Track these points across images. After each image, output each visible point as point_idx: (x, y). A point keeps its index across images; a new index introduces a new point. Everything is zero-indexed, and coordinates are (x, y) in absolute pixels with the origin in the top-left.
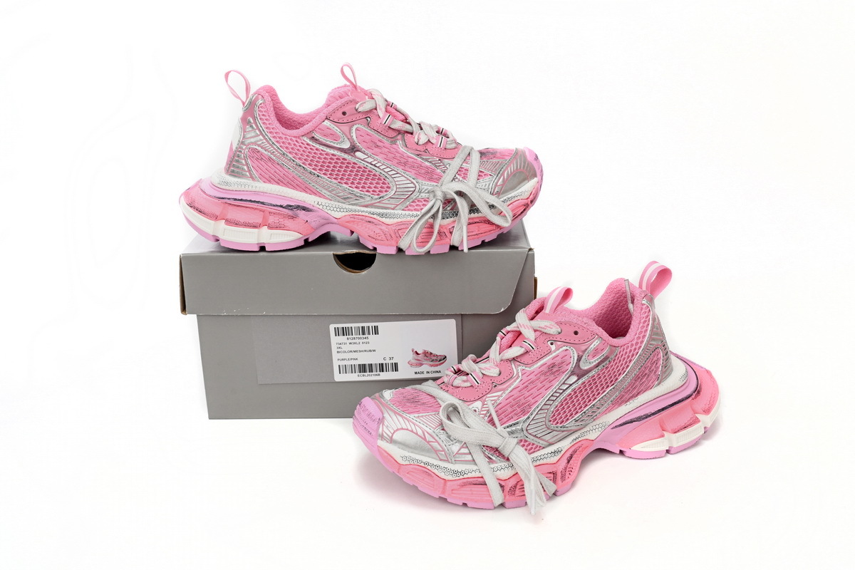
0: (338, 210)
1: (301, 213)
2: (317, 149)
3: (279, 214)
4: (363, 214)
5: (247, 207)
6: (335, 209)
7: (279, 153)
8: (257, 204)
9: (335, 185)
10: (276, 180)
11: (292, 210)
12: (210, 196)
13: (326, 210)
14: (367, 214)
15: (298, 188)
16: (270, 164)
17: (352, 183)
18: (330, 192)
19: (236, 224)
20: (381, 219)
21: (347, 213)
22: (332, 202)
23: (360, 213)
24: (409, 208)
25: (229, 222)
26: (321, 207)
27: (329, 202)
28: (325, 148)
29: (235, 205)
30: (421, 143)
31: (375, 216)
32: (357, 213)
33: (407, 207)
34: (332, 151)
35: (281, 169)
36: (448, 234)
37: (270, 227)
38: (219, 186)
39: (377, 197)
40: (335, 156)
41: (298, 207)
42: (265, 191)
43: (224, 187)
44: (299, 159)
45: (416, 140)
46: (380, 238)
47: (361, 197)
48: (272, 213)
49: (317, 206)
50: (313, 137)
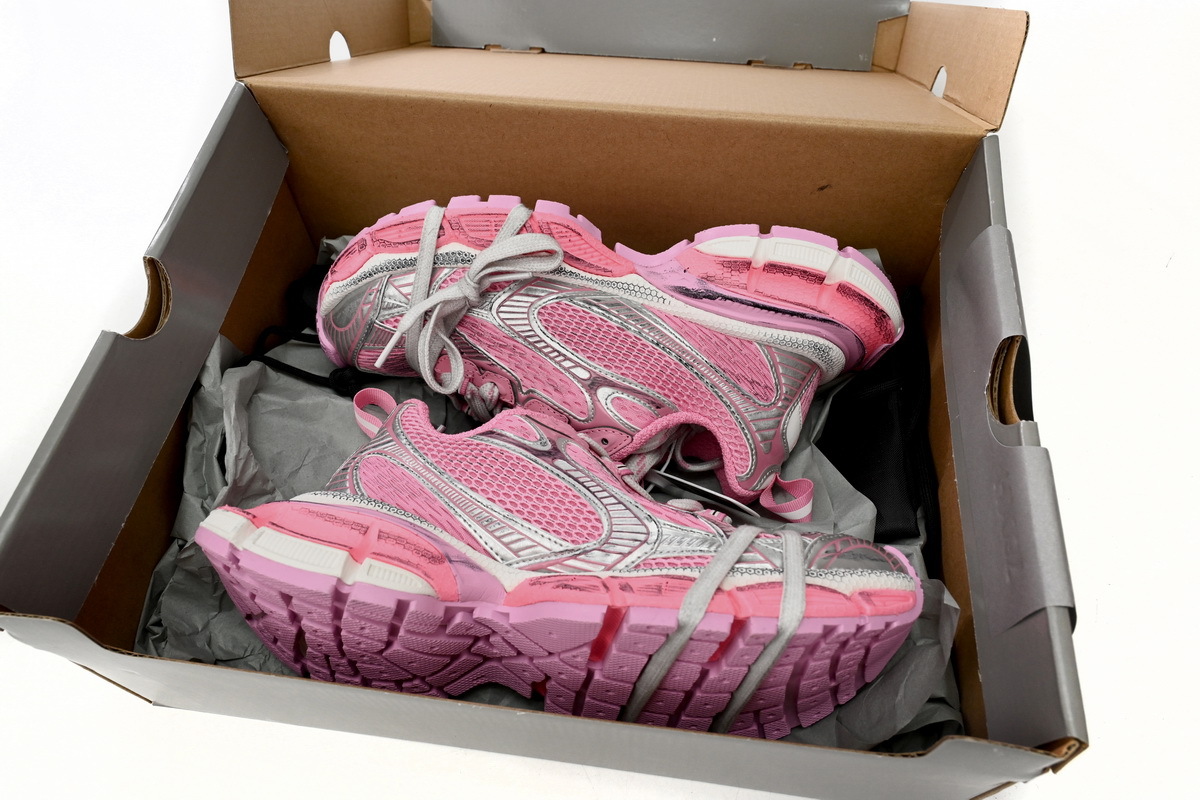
0: (632, 287)
1: (692, 284)
2: (653, 387)
3: (730, 285)
4: (589, 275)
5: (785, 301)
6: (637, 289)
8: (766, 304)
9: (631, 326)
10: (731, 346)
11: (707, 291)
13: (652, 288)
14: (582, 274)
15: (696, 328)
16: (739, 372)
17: (600, 327)
18: (642, 319)
19: (805, 272)
21: (618, 279)
22: (641, 301)
23: (594, 277)
25: (817, 278)
26: (660, 294)
27: (646, 303)
28: (639, 388)
29: (805, 306)
32: (600, 278)
34: (628, 382)
35: (721, 363)
36: (447, 226)
37: (746, 263)
39: (562, 301)
40: (622, 375)
41: (695, 295)
43: (822, 341)
46: (561, 229)
47: (590, 303)
48: (742, 288)
49: (665, 296)
50: (658, 407)
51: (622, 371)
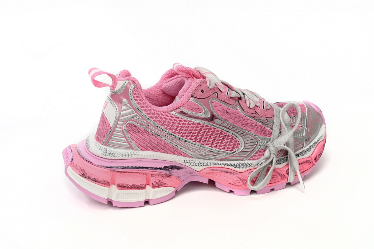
0: (200, 165)
1: (175, 171)
2: (185, 121)
3: (159, 175)
4: (220, 166)
5: (132, 173)
6: (197, 164)
7: (153, 126)
8: (141, 170)
9: (198, 147)
10: (152, 147)
11: (168, 170)
12: (98, 166)
13: (190, 166)
14: (223, 166)
15: (169, 152)
16: (146, 136)
17: (212, 144)
18: (193, 152)
19: (127, 188)
20: (235, 169)
21: (207, 167)
22: (194, 159)
23: (218, 166)
24: (254, 158)
25: (121, 187)
26: (187, 164)
27: (192, 159)
28: (192, 120)
29: (123, 172)
30: (252, 107)
31: (230, 167)
32: (215, 166)
33: (252, 157)
34: (197, 121)
35: (155, 138)
36: (286, 175)
37: (154, 187)
38: (104, 157)
39: (230, 152)
40: (200, 124)
41: (173, 167)
42: (146, 157)
43: (110, 157)
44: (170, 129)
45: (248, 105)
46: (238, 184)
47: (218, 153)
48: (153, 175)
49: (184, 164)
50: (182, 112)
51: (200, 125)
